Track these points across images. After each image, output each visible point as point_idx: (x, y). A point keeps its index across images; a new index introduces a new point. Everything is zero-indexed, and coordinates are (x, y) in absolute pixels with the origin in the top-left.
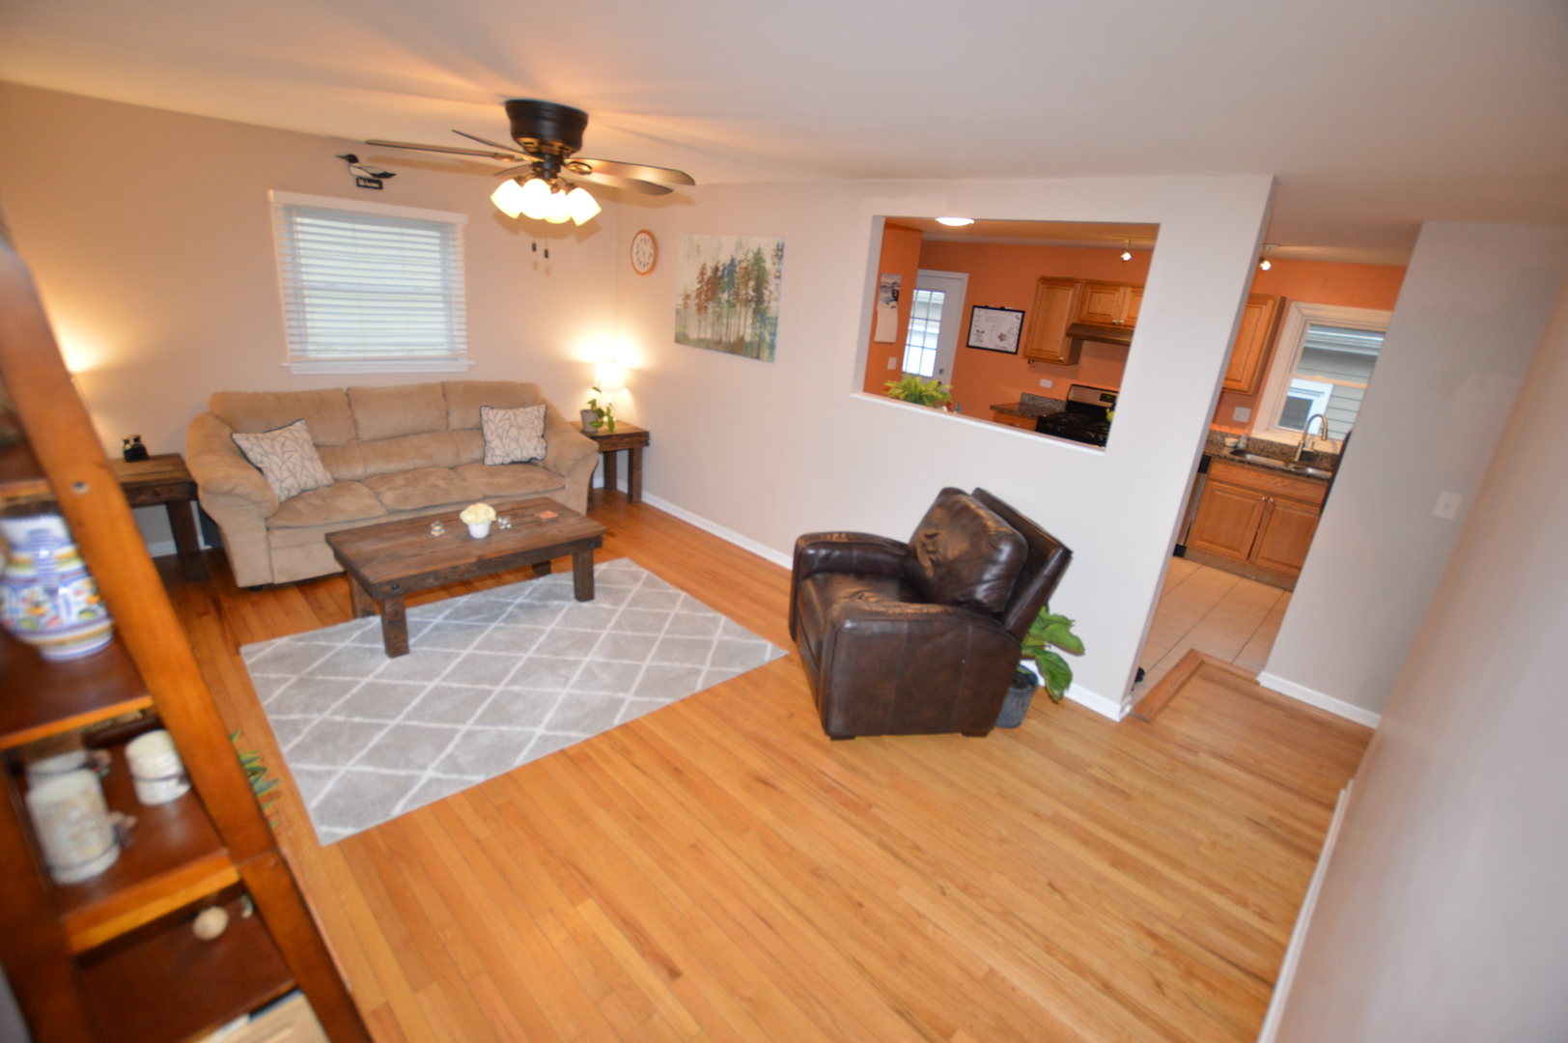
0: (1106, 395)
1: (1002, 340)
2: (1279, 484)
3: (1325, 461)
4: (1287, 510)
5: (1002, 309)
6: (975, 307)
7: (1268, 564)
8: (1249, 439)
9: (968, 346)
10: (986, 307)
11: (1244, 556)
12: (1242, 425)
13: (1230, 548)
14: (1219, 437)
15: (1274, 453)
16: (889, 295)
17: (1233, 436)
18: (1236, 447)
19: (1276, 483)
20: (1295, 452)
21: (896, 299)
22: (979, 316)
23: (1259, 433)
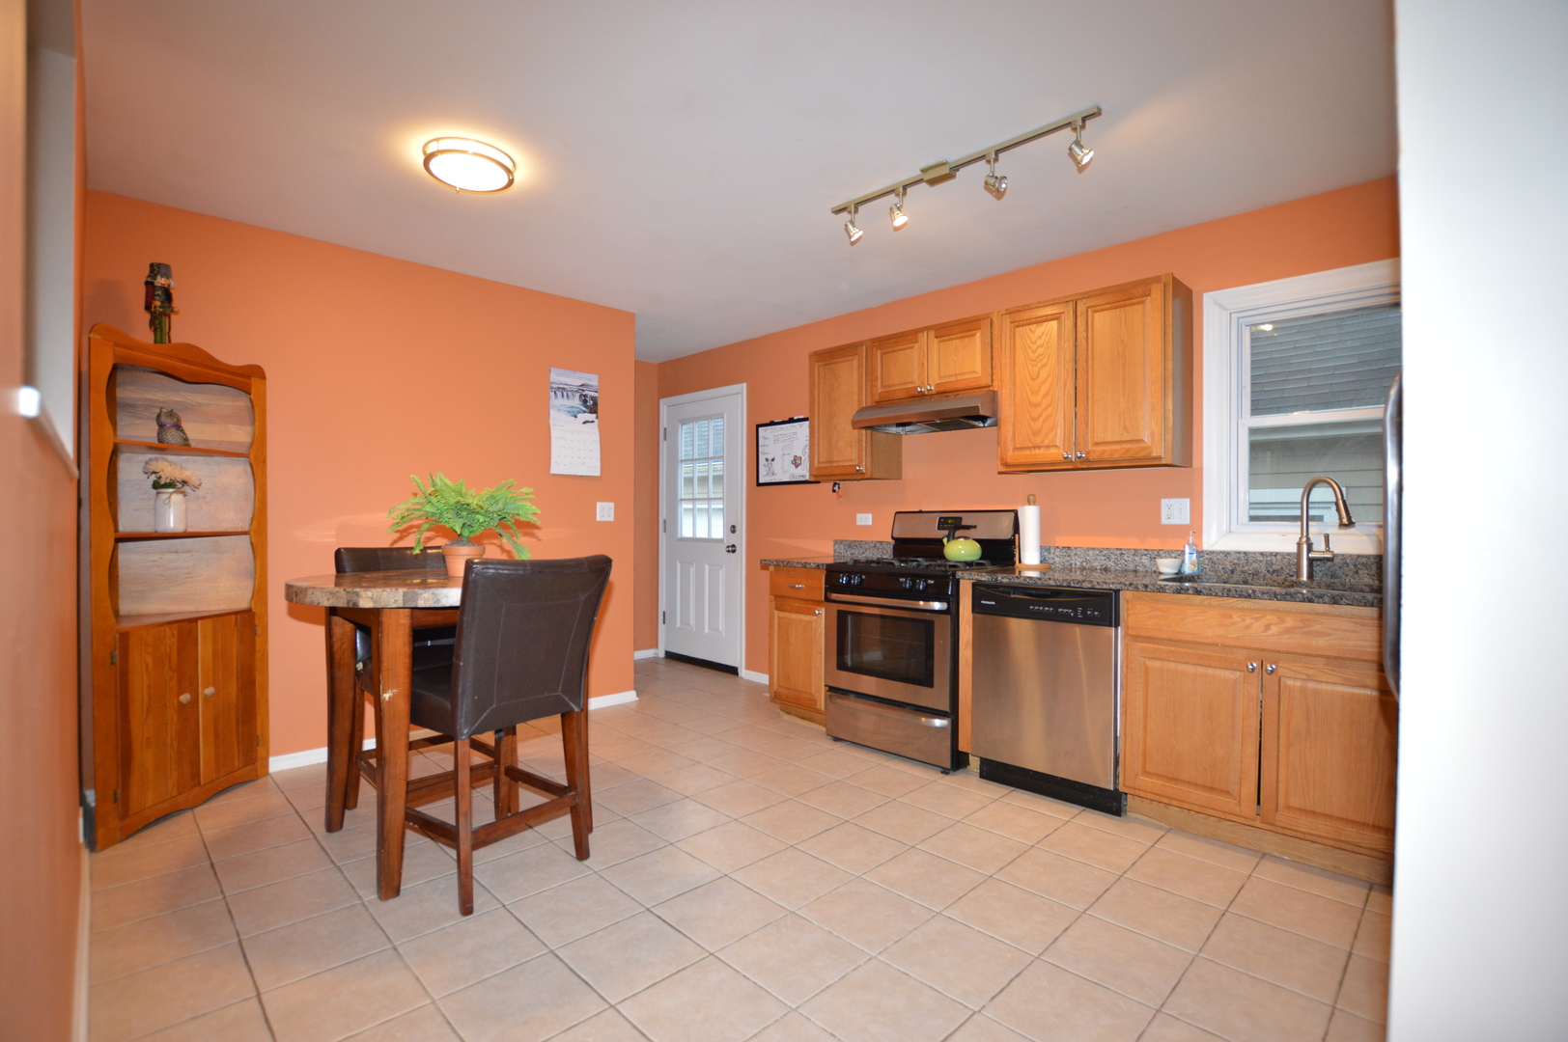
0: (946, 519)
1: (797, 466)
2: (1274, 629)
3: (1363, 572)
4: (1311, 685)
5: (791, 421)
6: (758, 426)
7: (1305, 824)
8: (1200, 553)
9: (759, 484)
10: (772, 423)
11: (1248, 807)
12: (1179, 531)
13: (1212, 789)
14: (1145, 560)
15: (1256, 574)
16: (576, 402)
17: (1169, 554)
18: (1179, 572)
19: (1268, 627)
20: (1298, 565)
21: (593, 410)
22: (764, 438)
23: (1215, 539)
